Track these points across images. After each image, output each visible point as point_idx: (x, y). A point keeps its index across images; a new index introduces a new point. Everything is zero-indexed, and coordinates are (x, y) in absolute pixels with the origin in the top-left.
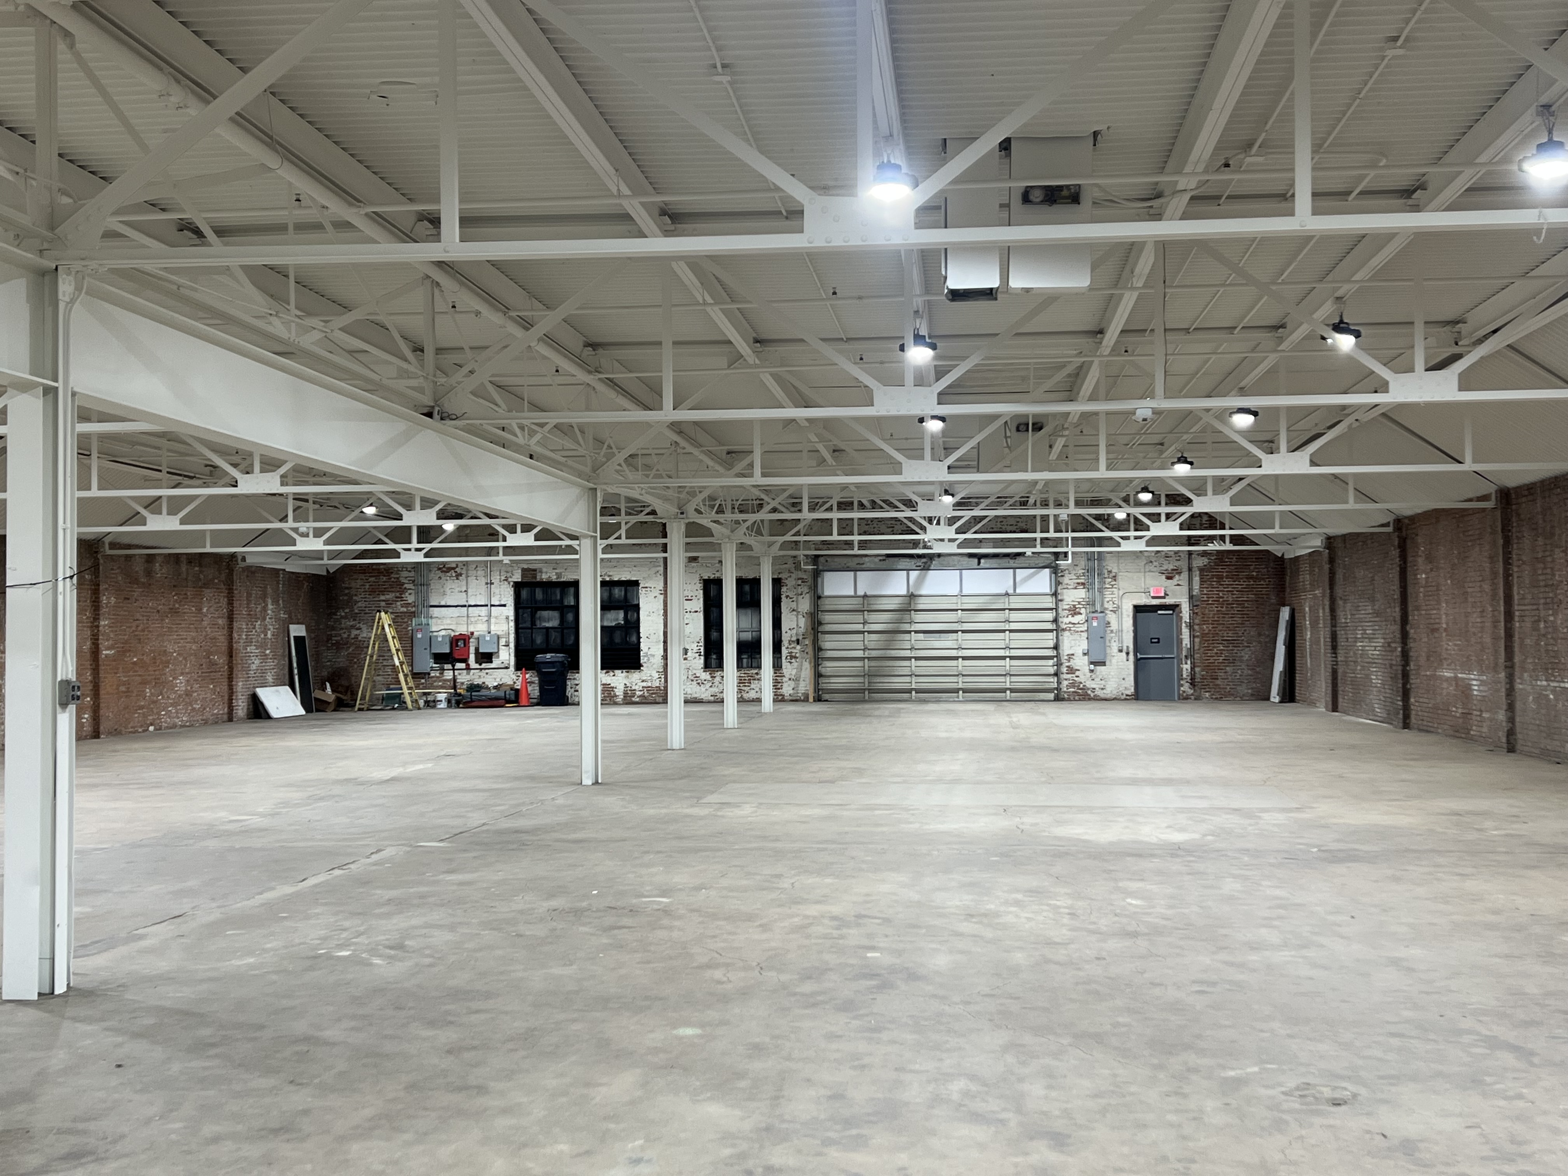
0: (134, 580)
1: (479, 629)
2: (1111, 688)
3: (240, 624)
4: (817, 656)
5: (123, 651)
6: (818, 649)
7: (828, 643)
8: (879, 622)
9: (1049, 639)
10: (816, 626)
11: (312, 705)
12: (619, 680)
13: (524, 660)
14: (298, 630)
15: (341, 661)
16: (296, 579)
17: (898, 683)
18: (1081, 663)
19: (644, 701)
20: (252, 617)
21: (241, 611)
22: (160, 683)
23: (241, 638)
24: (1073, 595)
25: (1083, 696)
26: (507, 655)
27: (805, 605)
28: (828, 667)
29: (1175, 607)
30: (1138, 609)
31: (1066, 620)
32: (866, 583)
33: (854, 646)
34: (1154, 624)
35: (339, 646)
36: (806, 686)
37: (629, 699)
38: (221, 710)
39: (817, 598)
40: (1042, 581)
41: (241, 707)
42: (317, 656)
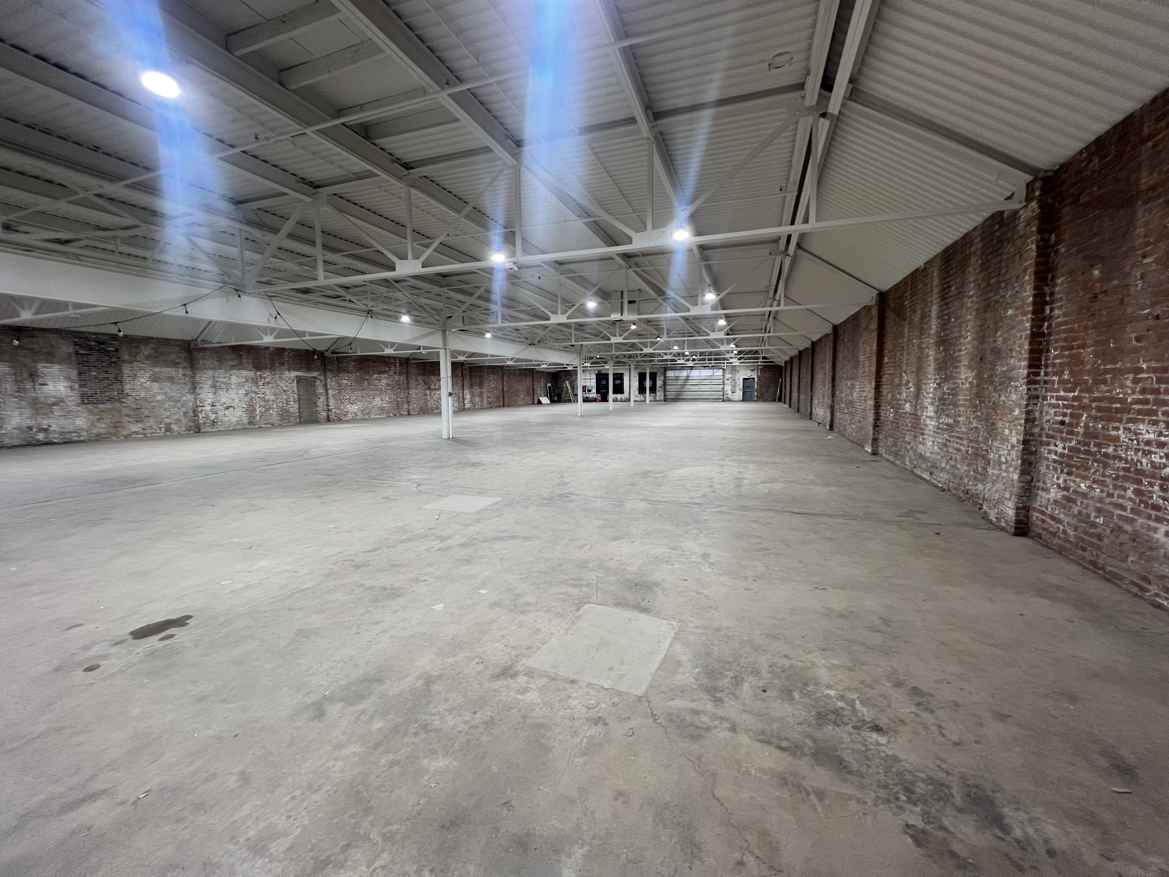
0: (511, 374)
1: (588, 384)
2: (736, 399)
3: (535, 384)
4: (665, 390)
5: (509, 389)
6: (665, 389)
7: (668, 387)
8: (680, 382)
9: (722, 386)
10: (665, 384)
11: (552, 401)
12: (619, 396)
13: (598, 392)
14: (549, 385)
15: (559, 391)
16: (548, 374)
17: (684, 397)
18: (729, 392)
19: (625, 401)
20: (538, 382)
21: (536, 381)
22: (517, 396)
23: (535, 387)
24: (728, 376)
25: (729, 400)
26: (594, 390)
27: (662, 378)
28: (667, 393)
29: (753, 379)
30: (744, 379)
31: (726, 382)
32: (677, 373)
33: (674, 388)
34: (748, 383)
35: (559, 388)
36: (662, 398)
37: (621, 401)
38: (531, 402)
39: (665, 376)
40: (720, 372)
41: (536, 401)
42: (554, 391)
